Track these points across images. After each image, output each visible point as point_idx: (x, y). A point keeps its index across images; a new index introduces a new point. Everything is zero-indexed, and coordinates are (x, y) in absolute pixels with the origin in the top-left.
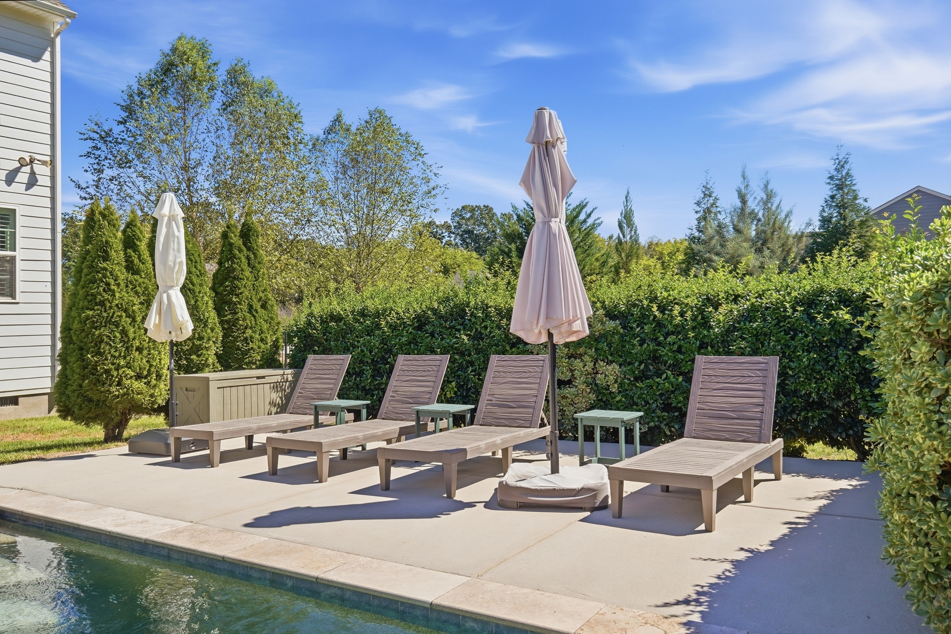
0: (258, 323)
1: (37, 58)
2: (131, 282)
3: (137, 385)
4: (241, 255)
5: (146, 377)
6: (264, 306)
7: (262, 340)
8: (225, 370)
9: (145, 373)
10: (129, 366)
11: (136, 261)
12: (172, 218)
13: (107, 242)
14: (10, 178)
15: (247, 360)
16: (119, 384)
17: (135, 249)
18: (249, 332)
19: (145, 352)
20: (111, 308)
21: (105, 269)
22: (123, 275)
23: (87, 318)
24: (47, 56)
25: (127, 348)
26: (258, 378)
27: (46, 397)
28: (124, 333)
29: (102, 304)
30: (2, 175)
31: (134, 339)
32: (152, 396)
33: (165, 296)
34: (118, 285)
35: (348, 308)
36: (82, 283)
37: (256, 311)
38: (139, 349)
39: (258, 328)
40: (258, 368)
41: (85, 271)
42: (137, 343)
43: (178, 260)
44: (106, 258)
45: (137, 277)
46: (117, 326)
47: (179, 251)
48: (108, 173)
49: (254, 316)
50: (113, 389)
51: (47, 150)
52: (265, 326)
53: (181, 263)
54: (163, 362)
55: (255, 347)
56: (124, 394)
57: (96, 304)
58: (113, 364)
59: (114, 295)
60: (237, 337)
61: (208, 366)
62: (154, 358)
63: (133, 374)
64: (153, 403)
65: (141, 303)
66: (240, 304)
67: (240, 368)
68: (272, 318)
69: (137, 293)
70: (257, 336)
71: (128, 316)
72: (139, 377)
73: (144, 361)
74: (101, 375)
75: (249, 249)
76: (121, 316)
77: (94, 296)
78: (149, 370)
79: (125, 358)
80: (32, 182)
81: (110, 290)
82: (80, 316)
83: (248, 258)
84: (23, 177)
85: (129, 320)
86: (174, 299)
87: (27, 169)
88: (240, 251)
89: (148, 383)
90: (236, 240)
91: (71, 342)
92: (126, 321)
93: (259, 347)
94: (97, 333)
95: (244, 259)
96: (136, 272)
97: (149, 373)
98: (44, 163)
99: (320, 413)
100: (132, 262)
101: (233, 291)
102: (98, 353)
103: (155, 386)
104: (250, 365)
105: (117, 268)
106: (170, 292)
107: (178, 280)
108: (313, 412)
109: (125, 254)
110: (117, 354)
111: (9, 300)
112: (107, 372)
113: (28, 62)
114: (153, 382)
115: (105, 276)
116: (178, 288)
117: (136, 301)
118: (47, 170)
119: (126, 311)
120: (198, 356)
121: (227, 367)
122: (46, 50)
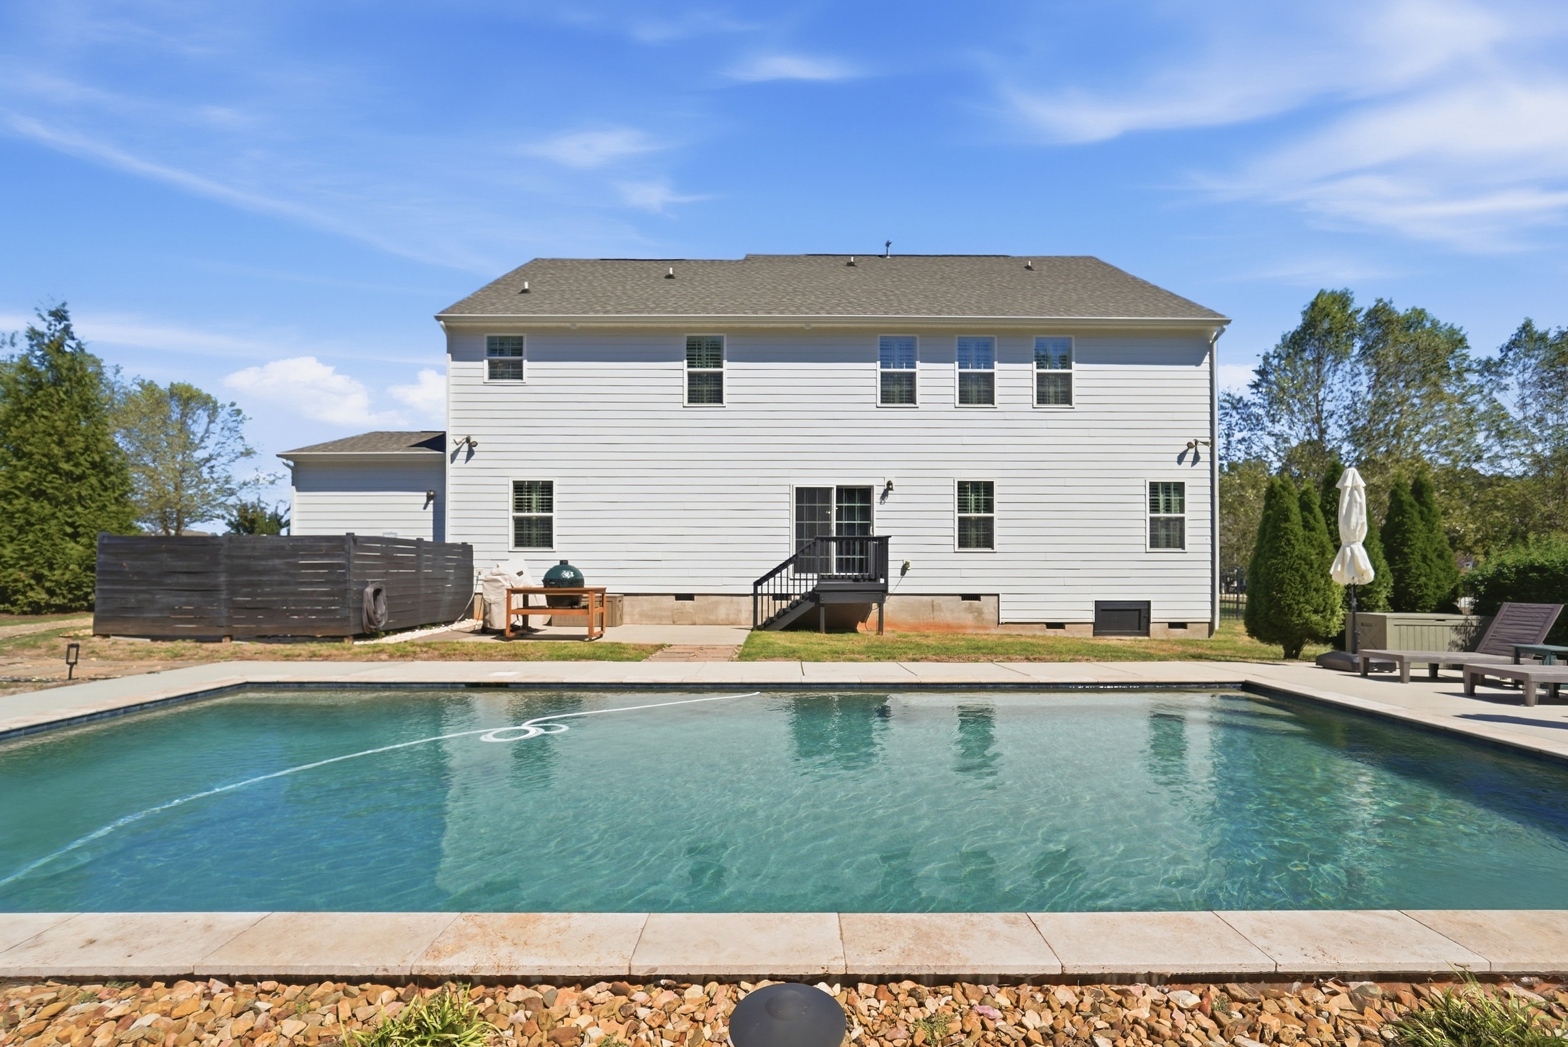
0: (1434, 571)
1: (1198, 363)
2: (1308, 538)
3: (1316, 618)
4: (1413, 511)
5: (1322, 612)
6: (1440, 556)
7: (1438, 587)
8: (1395, 612)
9: (1321, 609)
10: (1307, 602)
11: (1312, 521)
12: (1355, 488)
13: (1287, 508)
14: (1181, 459)
15: (1421, 605)
16: (1299, 615)
17: (1311, 511)
18: (1423, 579)
19: (1322, 592)
20: (1291, 557)
21: (1286, 528)
22: (1301, 532)
23: (1273, 564)
24: (1207, 359)
25: (1306, 589)
26: (1438, 620)
27: (1207, 625)
28: (1303, 576)
29: (1284, 554)
30: (1175, 457)
31: (1312, 582)
32: (1327, 627)
33: (1348, 550)
34: (1298, 540)
35: (1556, 560)
36: (1267, 538)
37: (1431, 560)
38: (1317, 590)
39: (1434, 577)
40: (1433, 612)
41: (1269, 530)
42: (1314, 585)
43: (1360, 522)
44: (1287, 519)
45: (1313, 533)
46: (1297, 571)
47: (1361, 513)
48: (1238, 436)
49: (1429, 565)
50: (1294, 619)
51: (1208, 433)
52: (1442, 575)
53: (1363, 524)
54: (1336, 601)
55: (1430, 593)
56: (1303, 624)
57: (1279, 555)
58: (1294, 600)
59: (1293, 547)
60: (1409, 584)
61: (1379, 607)
62: (1328, 597)
63: (1311, 608)
64: (1329, 633)
65: (1317, 554)
66: (1412, 554)
67: (1413, 611)
68: (1450, 568)
69: (1313, 546)
70: (1433, 584)
71: (1307, 564)
72: (1316, 612)
73: (1321, 599)
74: (1284, 607)
75: (1422, 503)
76: (1300, 564)
77: (1278, 549)
78: (1324, 607)
79: (1304, 595)
80: (1196, 458)
81: (1290, 544)
82: (1266, 563)
83: (1421, 512)
84: (1189, 457)
85: (1307, 567)
86: (1357, 552)
87: (1192, 450)
88: (1412, 506)
89: (1323, 617)
90: (1407, 497)
91: (1258, 582)
92: (1305, 568)
93: (1435, 594)
94: (1281, 576)
95: (1416, 514)
96: (1312, 529)
97: (1325, 610)
98: (1206, 444)
99: (1522, 655)
100: (1308, 522)
101: (1404, 543)
102: (1281, 591)
103: (1329, 620)
104: (1423, 610)
105: (1297, 527)
106: (1353, 546)
107: (1360, 537)
108: (1513, 653)
109: (1302, 516)
110: (1297, 593)
111: (1180, 550)
112: (1289, 606)
113: (1193, 367)
114: (1328, 617)
115: (1286, 533)
116: (1360, 543)
117: (1313, 552)
118: (1207, 449)
119: (1304, 560)
120: (1369, 598)
121: (1397, 609)
122: (1206, 354)
